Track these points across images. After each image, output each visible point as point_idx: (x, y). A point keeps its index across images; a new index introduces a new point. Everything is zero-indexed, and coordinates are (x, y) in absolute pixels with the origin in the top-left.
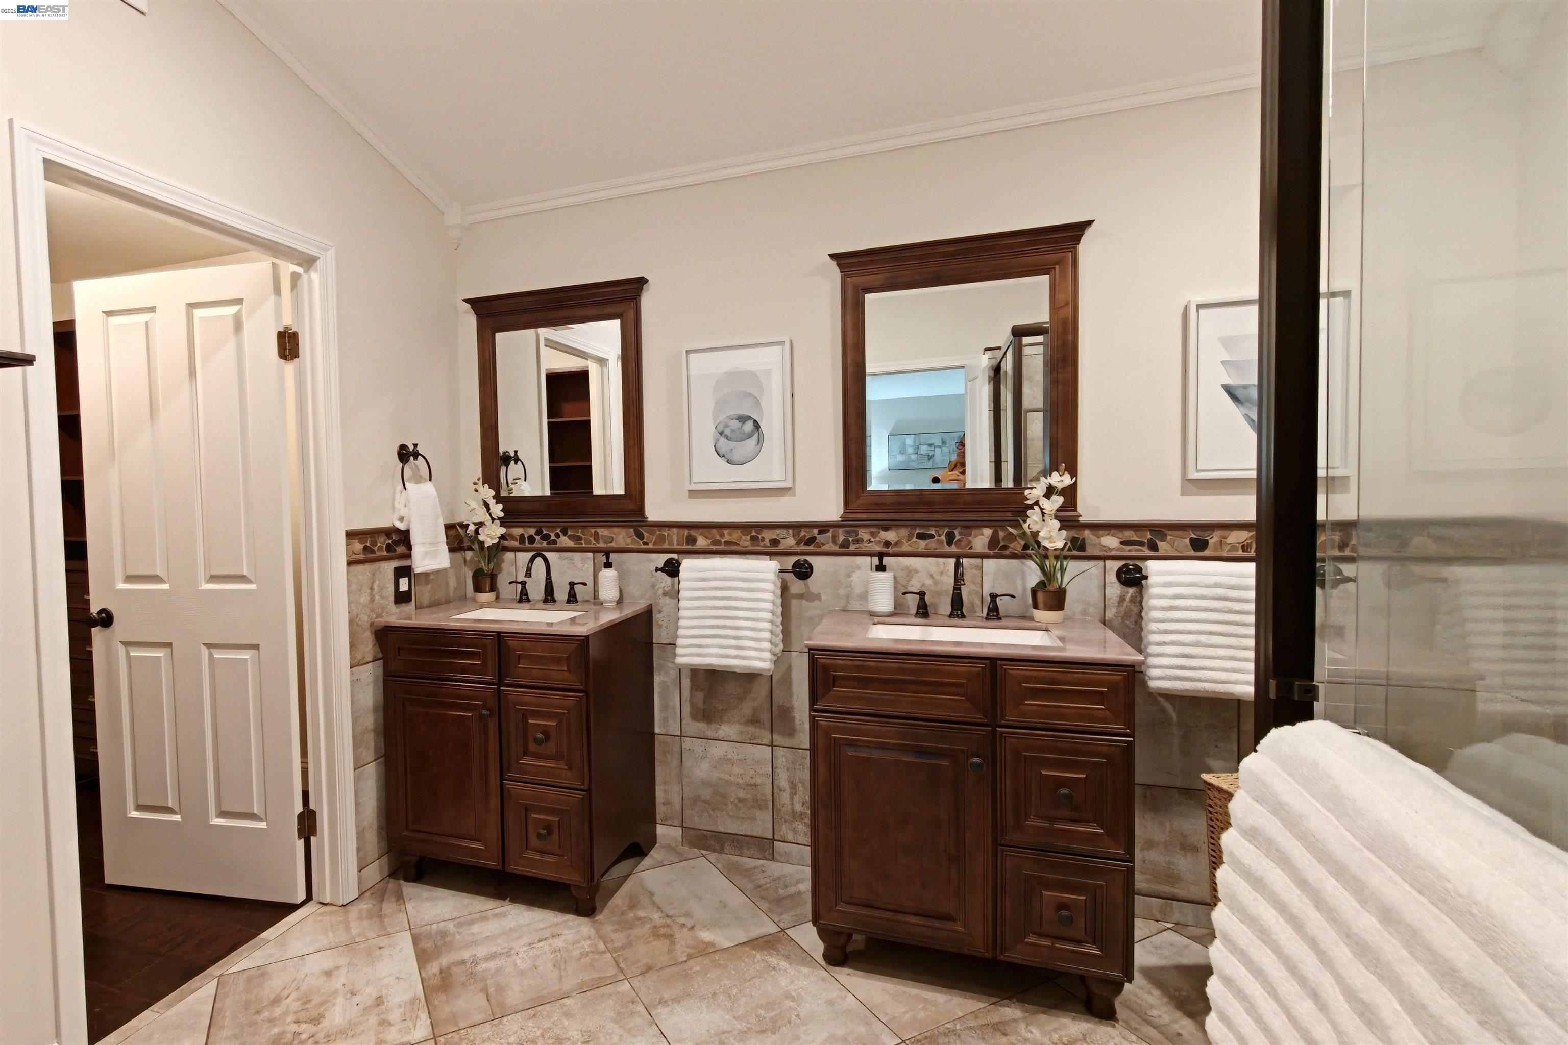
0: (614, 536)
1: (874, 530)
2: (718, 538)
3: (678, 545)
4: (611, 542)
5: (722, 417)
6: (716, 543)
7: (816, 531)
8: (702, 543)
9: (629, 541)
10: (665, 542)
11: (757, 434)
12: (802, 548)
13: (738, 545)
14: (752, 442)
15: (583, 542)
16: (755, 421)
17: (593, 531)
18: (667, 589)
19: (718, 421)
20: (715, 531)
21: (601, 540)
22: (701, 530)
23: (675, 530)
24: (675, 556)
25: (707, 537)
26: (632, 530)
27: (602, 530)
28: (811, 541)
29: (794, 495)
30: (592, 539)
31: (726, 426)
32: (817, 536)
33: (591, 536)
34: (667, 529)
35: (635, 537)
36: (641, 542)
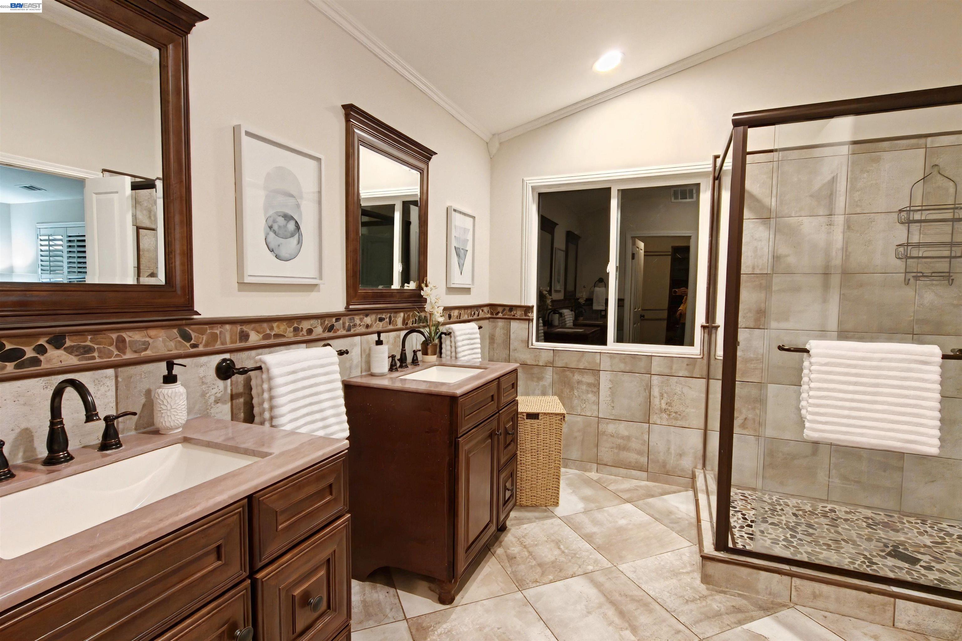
0: (151, 341)
1: (362, 316)
2: (268, 332)
3: (232, 342)
4: (146, 349)
5: (271, 212)
6: (267, 337)
7: (334, 320)
8: (254, 338)
9: (172, 344)
10: (217, 342)
11: (297, 235)
12: (327, 335)
13: (284, 336)
14: (294, 240)
15: (96, 354)
16: (296, 222)
17: (114, 336)
18: (219, 395)
19: (268, 216)
20: (265, 325)
21: (128, 348)
22: (253, 325)
23: (228, 327)
24: (227, 356)
25: (258, 332)
26: (175, 331)
27: (130, 333)
28: (331, 328)
29: (319, 291)
30: (113, 348)
31: (275, 221)
32: (335, 324)
33: (111, 344)
34: (219, 326)
35: (179, 339)
36: (188, 345)
